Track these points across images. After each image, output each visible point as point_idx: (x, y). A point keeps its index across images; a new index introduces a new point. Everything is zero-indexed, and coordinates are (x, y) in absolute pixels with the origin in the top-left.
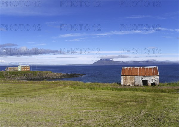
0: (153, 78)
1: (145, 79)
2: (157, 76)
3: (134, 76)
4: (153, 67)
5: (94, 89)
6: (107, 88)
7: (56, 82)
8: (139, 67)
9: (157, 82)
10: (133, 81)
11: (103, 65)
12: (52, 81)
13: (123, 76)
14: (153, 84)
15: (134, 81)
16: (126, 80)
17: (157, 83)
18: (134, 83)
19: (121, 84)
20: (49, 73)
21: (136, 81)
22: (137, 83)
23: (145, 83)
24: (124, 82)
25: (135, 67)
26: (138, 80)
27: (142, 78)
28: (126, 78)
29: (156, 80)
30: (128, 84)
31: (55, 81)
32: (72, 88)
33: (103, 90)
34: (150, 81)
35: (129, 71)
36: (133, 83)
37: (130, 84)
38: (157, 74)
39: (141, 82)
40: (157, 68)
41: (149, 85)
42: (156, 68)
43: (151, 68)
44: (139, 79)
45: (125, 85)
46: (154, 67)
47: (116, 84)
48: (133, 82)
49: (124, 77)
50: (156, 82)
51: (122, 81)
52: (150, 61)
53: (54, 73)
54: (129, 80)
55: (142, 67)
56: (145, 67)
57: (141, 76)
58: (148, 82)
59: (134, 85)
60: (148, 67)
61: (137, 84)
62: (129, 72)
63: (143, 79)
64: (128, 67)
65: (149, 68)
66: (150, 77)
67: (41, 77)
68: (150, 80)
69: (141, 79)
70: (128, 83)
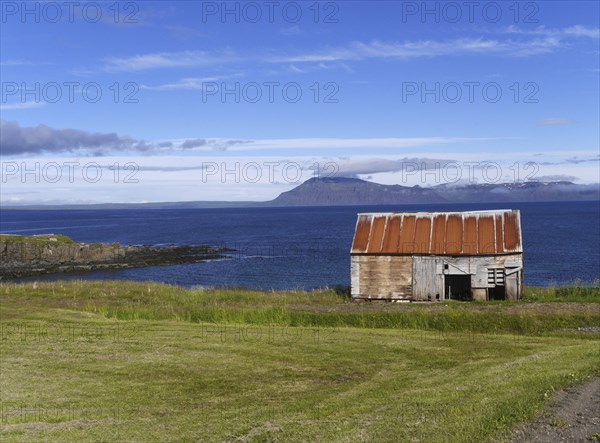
0: (495, 263)
1: (459, 268)
2: (513, 257)
3: (410, 255)
4: (501, 212)
5: (209, 318)
6: (270, 317)
7: (47, 290)
8: (436, 214)
9: (512, 285)
10: (404, 279)
11: (326, 203)
12: (29, 284)
13: (357, 258)
14: (497, 293)
15: (410, 280)
16: (371, 276)
17: (512, 289)
18: (407, 291)
19: (350, 295)
20: (53, 245)
21: (417, 277)
22: (422, 288)
23: (459, 287)
24: (364, 284)
25: (419, 215)
26: (429, 276)
27: (446, 267)
28: (373, 266)
29: (508, 272)
30: (383, 294)
31: (43, 284)
32: (109, 316)
33: (249, 322)
34: (482, 281)
35: (389, 231)
36: (403, 288)
37: (390, 294)
38: (513, 247)
39: (441, 283)
40: (514, 217)
41: (478, 299)
42: (510, 219)
43: (491, 218)
44: (434, 269)
45: (366, 300)
46: (506, 214)
47: (333, 296)
48: (403, 283)
49: (365, 259)
50: (509, 284)
51: (353, 279)
52: (546, 182)
53: (82, 245)
54: (386, 277)
55: (447, 214)
56: (465, 215)
57: (443, 255)
58: (475, 283)
59: (411, 300)
60: (477, 214)
61: (424, 295)
62: (388, 238)
63: (452, 271)
64: (387, 215)
65: (482, 219)
66: (482, 259)
67: (16, 264)
68: (480, 274)
69: (440, 268)
70: (383, 290)
